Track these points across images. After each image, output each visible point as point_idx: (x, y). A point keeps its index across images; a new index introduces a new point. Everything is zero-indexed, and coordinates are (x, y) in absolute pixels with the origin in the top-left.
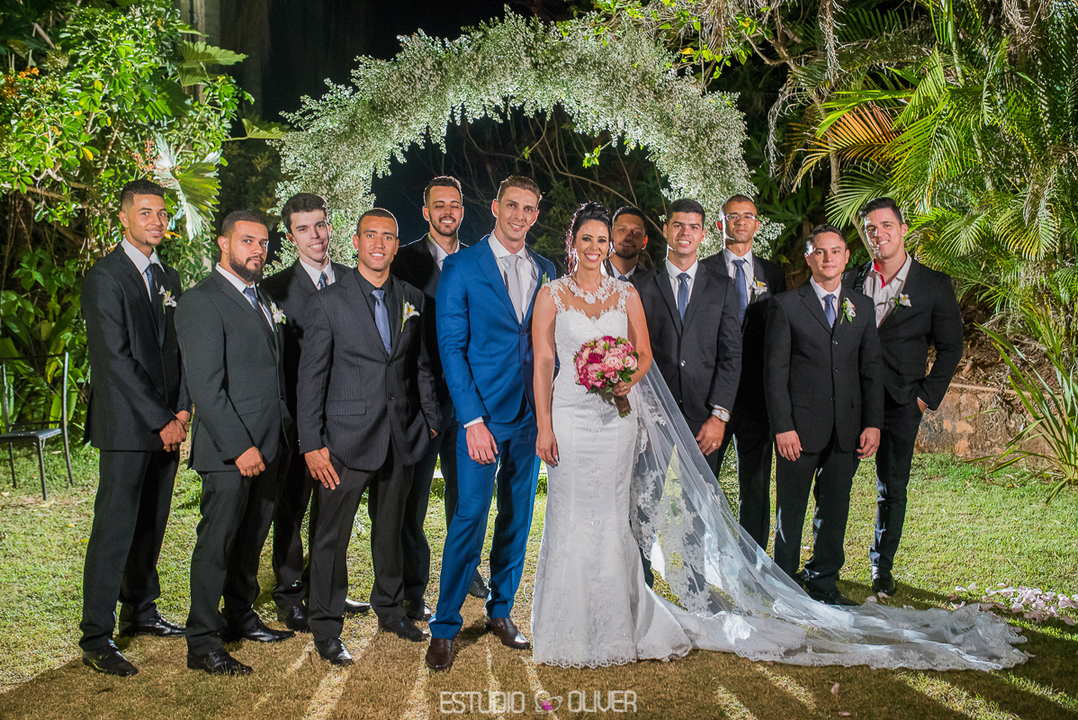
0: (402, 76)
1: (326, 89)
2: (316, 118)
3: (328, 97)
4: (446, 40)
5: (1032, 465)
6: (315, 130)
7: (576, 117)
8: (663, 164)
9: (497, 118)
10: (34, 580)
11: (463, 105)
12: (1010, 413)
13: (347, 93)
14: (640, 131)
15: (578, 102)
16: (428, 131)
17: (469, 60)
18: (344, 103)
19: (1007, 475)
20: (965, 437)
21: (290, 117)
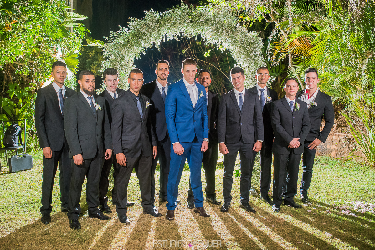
0: (145, 25)
1: (119, 29)
2: (115, 39)
3: (119, 31)
4: (160, 12)
5: (357, 160)
6: (115, 43)
7: (205, 39)
8: (235, 56)
9: (177, 39)
10: (17, 197)
11: (166, 35)
12: (350, 142)
13: (126, 30)
14: (227, 44)
15: (206, 34)
16: (154, 44)
17: (169, 19)
18: (125, 34)
19: (348, 164)
20: (334, 151)
21: (106, 38)
